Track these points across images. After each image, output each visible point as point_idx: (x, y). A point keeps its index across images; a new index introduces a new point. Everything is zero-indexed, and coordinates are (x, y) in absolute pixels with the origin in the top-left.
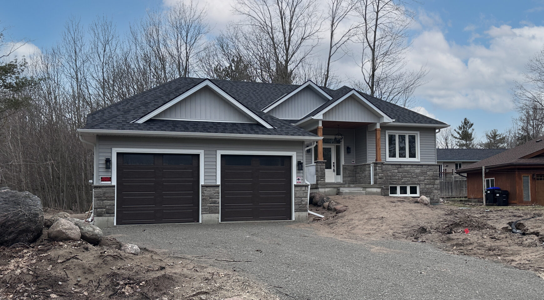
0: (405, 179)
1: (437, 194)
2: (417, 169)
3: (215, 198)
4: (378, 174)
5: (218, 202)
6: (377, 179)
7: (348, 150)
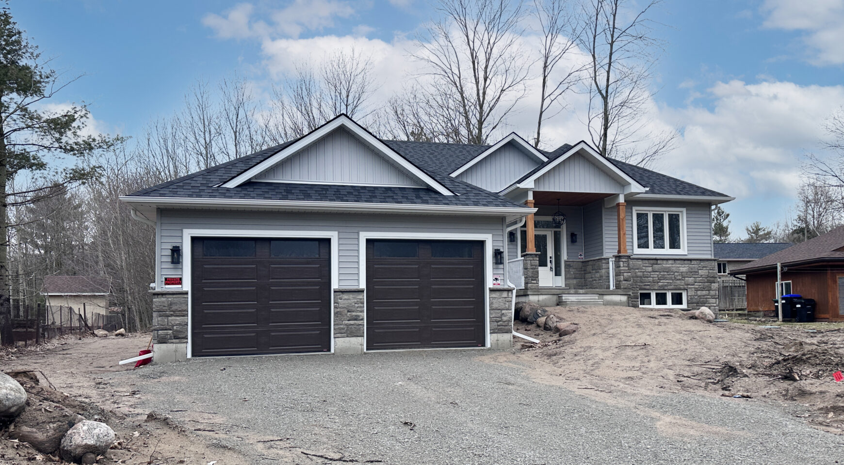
0: (664, 281)
1: (715, 305)
2: (683, 266)
3: (357, 311)
4: (622, 274)
5: (361, 318)
6: (620, 281)
7: (573, 238)
